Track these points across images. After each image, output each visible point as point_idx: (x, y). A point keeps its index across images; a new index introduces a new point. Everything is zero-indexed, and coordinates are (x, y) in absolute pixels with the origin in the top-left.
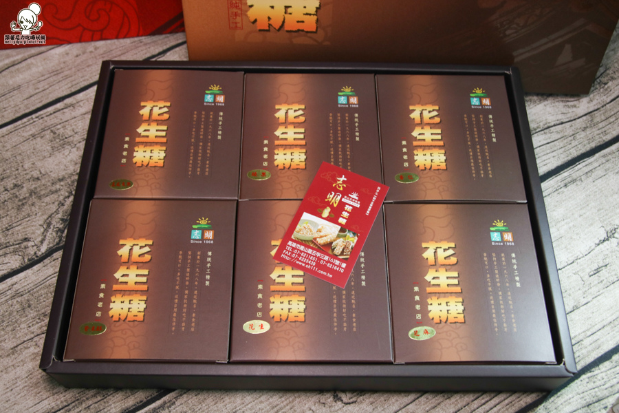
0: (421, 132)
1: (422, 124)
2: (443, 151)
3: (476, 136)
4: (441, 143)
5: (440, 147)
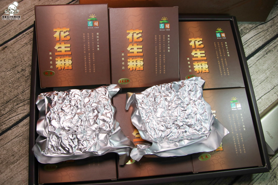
0: (196, 53)
1: (195, 48)
2: (207, 63)
3: (221, 54)
4: (205, 58)
5: (205, 60)
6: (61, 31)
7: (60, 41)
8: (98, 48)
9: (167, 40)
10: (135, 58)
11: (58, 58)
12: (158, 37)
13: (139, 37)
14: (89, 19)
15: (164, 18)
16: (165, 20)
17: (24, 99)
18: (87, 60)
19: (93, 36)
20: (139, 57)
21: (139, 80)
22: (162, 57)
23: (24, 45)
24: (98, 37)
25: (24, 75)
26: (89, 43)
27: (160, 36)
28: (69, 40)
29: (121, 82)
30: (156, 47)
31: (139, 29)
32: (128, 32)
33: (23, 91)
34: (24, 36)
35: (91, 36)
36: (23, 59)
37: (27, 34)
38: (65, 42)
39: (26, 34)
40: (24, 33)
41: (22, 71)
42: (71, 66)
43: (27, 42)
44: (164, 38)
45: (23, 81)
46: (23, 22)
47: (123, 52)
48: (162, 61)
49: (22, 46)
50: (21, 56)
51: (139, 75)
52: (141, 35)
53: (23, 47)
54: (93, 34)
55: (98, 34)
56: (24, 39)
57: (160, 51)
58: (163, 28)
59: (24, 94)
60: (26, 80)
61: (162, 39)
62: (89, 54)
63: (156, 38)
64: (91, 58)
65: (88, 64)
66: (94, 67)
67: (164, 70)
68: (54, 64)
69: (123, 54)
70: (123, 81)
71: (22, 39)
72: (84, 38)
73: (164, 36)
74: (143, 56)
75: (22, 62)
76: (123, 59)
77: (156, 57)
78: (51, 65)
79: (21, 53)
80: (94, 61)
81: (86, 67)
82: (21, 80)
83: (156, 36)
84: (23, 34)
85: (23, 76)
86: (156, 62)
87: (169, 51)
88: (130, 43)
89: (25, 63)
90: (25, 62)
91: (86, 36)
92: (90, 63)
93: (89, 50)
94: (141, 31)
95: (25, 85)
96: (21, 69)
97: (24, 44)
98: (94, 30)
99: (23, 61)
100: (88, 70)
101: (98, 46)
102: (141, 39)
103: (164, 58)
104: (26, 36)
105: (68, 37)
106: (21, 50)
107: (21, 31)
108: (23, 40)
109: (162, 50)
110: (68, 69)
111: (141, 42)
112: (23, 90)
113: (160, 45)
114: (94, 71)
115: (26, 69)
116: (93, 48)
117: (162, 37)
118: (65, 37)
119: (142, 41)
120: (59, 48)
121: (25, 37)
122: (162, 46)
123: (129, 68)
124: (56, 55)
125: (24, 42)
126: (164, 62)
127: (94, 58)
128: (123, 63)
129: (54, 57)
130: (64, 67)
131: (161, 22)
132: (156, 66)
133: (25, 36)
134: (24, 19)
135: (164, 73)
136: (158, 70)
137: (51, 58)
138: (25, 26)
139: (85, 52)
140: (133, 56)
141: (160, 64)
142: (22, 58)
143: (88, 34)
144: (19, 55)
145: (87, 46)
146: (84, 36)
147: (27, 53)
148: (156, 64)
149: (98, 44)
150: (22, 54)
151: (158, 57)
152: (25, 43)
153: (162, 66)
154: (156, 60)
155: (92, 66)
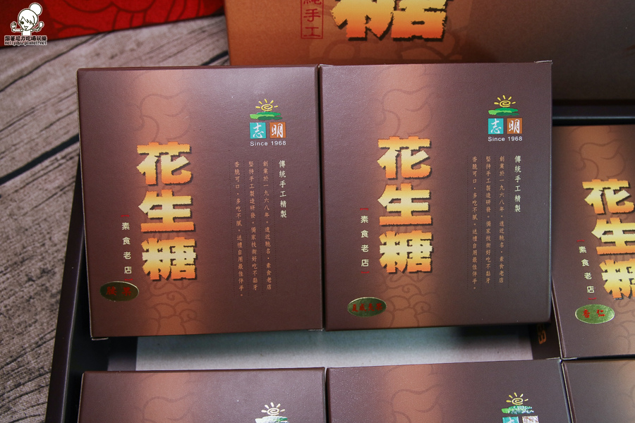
6: (161, 154)
7: (157, 185)
8: (284, 209)
9: (510, 174)
10: (406, 232)
11: (150, 240)
12: (481, 163)
13: (420, 162)
14: (253, 116)
15: (502, 99)
16: (505, 104)
17: (42, 368)
18: (247, 249)
19: (266, 171)
20: (418, 227)
21: (416, 304)
22: (495, 228)
23: (54, 192)
24: (282, 174)
25: (47, 290)
26: (252, 193)
27: (488, 159)
28: (188, 182)
29: (358, 308)
30: (475, 196)
31: (419, 134)
32: (382, 144)
33: (40, 343)
34: (56, 165)
35: (259, 169)
36: (48, 236)
37: (68, 158)
38: (177, 188)
39: (63, 158)
40: (59, 156)
41: (42, 277)
42: (194, 266)
43: (66, 184)
44: (502, 166)
45: (43, 309)
46: (58, 120)
47: (365, 210)
48: (495, 241)
49: (50, 195)
50: (44, 225)
51: (418, 289)
52: (427, 156)
53: (51, 200)
54: (265, 164)
55: (283, 163)
56: (58, 174)
57: (488, 209)
58: (499, 133)
59: (43, 351)
60: (52, 305)
61: (495, 168)
62: (254, 230)
63: (475, 166)
64: (261, 242)
65: (247, 263)
66: (269, 272)
67: (502, 272)
68: (138, 262)
69: (364, 219)
70: (362, 308)
71: (50, 174)
72: (237, 178)
73: (502, 159)
74: (432, 224)
75: (44, 245)
76: (365, 234)
77: (474, 227)
78: (128, 263)
79: (45, 216)
80: (268, 252)
81: (241, 274)
82: (38, 304)
83: (475, 159)
84: (53, 158)
85: (42, 291)
86: (475, 246)
87: (518, 208)
88: (389, 182)
89: (55, 248)
90: (55, 245)
91: (244, 169)
92: (254, 259)
93: (253, 215)
94: (426, 143)
95: (48, 323)
96: (40, 268)
97: (55, 189)
98: (269, 151)
99: (48, 243)
100: (248, 283)
101: (283, 204)
102: (425, 169)
103: (502, 230)
104: (64, 166)
105: (186, 175)
106: (43, 209)
107: (48, 148)
108: (52, 176)
109: (495, 205)
110: (182, 279)
111: (423, 178)
112: (41, 339)
113: (488, 188)
114: (269, 287)
115: (56, 270)
116: (267, 211)
117: (495, 163)
118: (173, 172)
119: (428, 176)
120: (153, 208)
121: (61, 168)
122: (495, 191)
123: (383, 265)
124: (143, 230)
125: (57, 183)
126: (502, 245)
127: (267, 244)
128: (365, 248)
129: (139, 237)
130: (170, 272)
131: (492, 112)
132: (475, 260)
133: (60, 165)
134: (61, 111)
135: (501, 280)
136: (481, 270)
137: (126, 241)
138: (62, 132)
139: (239, 223)
140: (397, 225)
141: (488, 252)
142: (45, 232)
143: (251, 164)
144: (38, 224)
145: (245, 205)
146: (237, 171)
147: (63, 219)
148: (475, 252)
149: (283, 199)
150: (45, 220)
151: (482, 229)
152: (58, 187)
153: (494, 257)
154: (475, 238)
155: (262, 269)
